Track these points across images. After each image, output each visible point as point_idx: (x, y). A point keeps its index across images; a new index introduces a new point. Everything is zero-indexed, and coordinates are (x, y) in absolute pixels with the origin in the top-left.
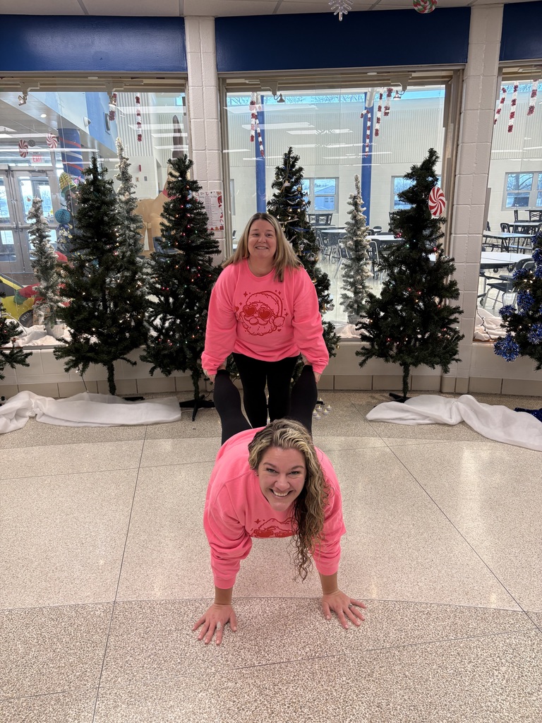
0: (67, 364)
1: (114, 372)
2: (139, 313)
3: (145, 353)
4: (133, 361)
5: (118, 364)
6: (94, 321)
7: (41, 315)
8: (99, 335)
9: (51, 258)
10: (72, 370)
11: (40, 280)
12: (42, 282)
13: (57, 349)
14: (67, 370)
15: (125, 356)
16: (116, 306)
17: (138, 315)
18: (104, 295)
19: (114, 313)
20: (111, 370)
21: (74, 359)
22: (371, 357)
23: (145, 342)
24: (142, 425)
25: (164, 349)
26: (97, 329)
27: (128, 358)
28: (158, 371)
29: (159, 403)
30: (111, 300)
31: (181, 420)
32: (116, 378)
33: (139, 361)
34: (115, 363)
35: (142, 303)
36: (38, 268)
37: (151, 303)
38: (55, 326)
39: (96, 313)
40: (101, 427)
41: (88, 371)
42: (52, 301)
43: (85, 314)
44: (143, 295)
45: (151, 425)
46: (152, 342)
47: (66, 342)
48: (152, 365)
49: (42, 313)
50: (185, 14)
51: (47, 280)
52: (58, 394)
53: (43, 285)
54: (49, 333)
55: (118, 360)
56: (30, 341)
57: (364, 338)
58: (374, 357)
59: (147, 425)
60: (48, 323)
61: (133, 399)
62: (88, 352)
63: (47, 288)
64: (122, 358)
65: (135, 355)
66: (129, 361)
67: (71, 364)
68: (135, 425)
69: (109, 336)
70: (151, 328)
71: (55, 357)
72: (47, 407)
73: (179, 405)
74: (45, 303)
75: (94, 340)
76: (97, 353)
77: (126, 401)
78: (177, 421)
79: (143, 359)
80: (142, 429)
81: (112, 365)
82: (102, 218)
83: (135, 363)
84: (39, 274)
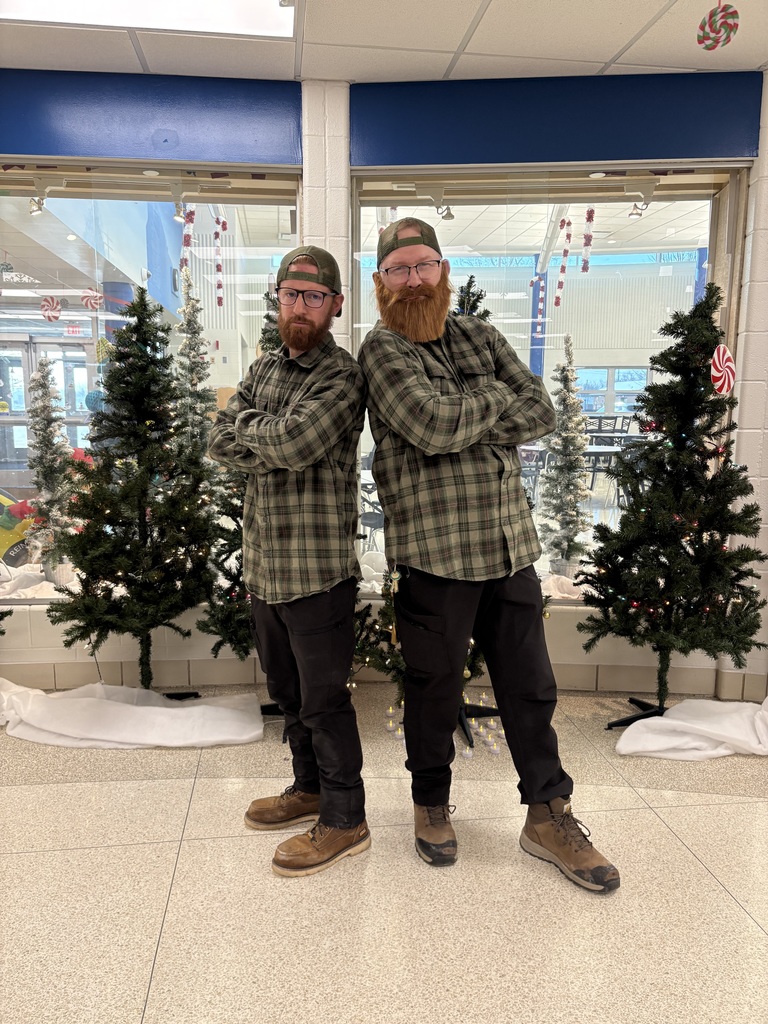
0: (68, 633)
1: (152, 648)
2: (200, 547)
3: (206, 617)
4: (185, 628)
5: (158, 634)
6: (122, 559)
7: (36, 548)
8: (129, 583)
9: (61, 454)
10: (78, 642)
11: (40, 489)
12: (43, 493)
13: (55, 607)
14: (68, 644)
15: (172, 621)
16: (162, 534)
17: (198, 551)
18: (143, 515)
19: (158, 547)
20: (146, 644)
21: (82, 624)
22: (604, 634)
23: (208, 598)
24: (193, 748)
25: (239, 611)
26: (126, 574)
27: (177, 625)
28: (227, 648)
29: (225, 706)
30: (155, 524)
31: (263, 739)
32: (153, 658)
33: (195, 631)
34: (153, 632)
35: (207, 530)
36: (39, 469)
37: (223, 530)
38: (60, 567)
39: (128, 547)
40: (120, 748)
41: (105, 646)
42: (58, 525)
43: (106, 547)
44: (210, 516)
45: (207, 748)
46: (220, 598)
47: (70, 593)
48: (218, 638)
49: (39, 544)
50: (303, 75)
51: (51, 489)
52: (52, 684)
53: (45, 496)
54: (48, 579)
55: (160, 627)
56: (14, 590)
57: (589, 600)
58: (610, 635)
59: (202, 748)
60: (47, 561)
61: (181, 696)
62: (107, 612)
63: (50, 503)
64: (166, 624)
65: (189, 619)
66: (178, 629)
67: (76, 634)
68: (180, 748)
69: (148, 585)
70: (220, 574)
71: (50, 619)
72: (29, 708)
73: (260, 712)
74: (45, 528)
75: (120, 591)
76: (122, 616)
77: (169, 701)
78: (257, 741)
79: (203, 627)
80: (192, 756)
81: (149, 637)
82: (148, 387)
83: (188, 634)
84: (41, 479)
